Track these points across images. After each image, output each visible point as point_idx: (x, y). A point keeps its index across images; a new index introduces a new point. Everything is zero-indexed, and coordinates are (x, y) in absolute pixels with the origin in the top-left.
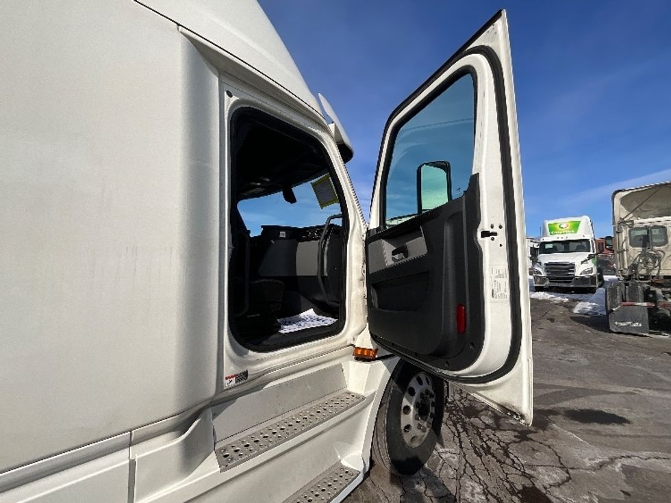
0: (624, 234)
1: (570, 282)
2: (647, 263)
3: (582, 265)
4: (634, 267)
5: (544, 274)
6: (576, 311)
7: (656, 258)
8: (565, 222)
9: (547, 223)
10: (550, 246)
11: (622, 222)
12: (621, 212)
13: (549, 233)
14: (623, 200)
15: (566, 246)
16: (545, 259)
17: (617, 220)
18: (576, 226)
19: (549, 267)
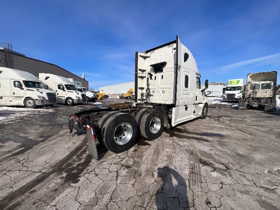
0: (249, 86)
1: (233, 99)
2: (253, 94)
3: (238, 94)
4: (250, 95)
5: (226, 97)
6: (232, 106)
7: (256, 93)
8: (235, 80)
9: (230, 80)
10: (229, 88)
11: (249, 82)
12: (249, 79)
13: (229, 84)
14: (250, 76)
15: (234, 88)
16: (227, 92)
17: (248, 82)
18: (238, 82)
19: (228, 95)
